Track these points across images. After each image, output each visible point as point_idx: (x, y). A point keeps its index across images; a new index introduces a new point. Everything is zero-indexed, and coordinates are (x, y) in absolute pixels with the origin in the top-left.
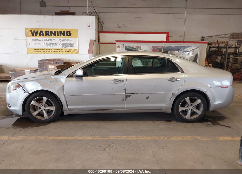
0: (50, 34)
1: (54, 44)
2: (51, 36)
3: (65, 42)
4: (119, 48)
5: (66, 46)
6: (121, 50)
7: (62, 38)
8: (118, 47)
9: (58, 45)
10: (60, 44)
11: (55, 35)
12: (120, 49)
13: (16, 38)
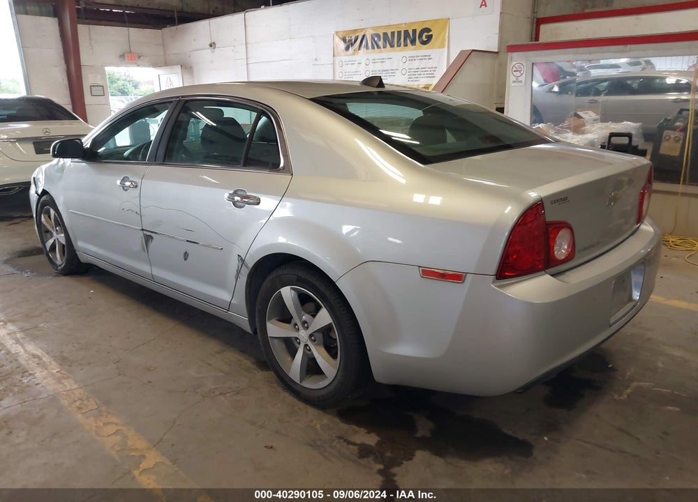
0: (381, 43)
1: (390, 72)
2: (384, 48)
3: (416, 64)
4: (517, 74)
5: (417, 76)
6: (523, 81)
7: (410, 51)
8: (514, 69)
9: (398, 73)
10: (404, 71)
11: (392, 46)
12: (520, 79)
13: (316, 60)
